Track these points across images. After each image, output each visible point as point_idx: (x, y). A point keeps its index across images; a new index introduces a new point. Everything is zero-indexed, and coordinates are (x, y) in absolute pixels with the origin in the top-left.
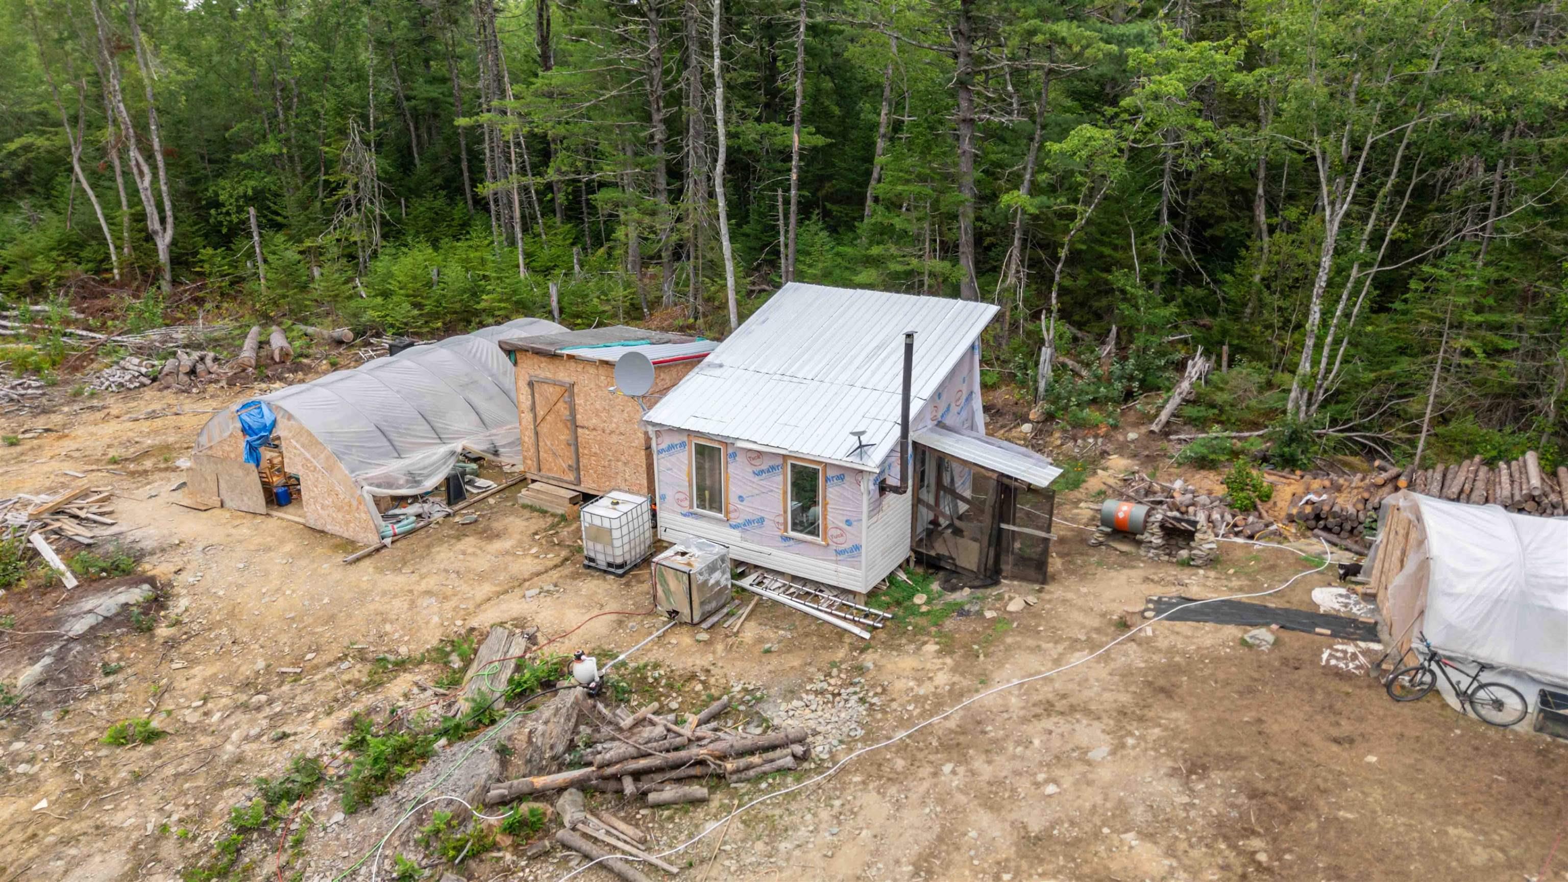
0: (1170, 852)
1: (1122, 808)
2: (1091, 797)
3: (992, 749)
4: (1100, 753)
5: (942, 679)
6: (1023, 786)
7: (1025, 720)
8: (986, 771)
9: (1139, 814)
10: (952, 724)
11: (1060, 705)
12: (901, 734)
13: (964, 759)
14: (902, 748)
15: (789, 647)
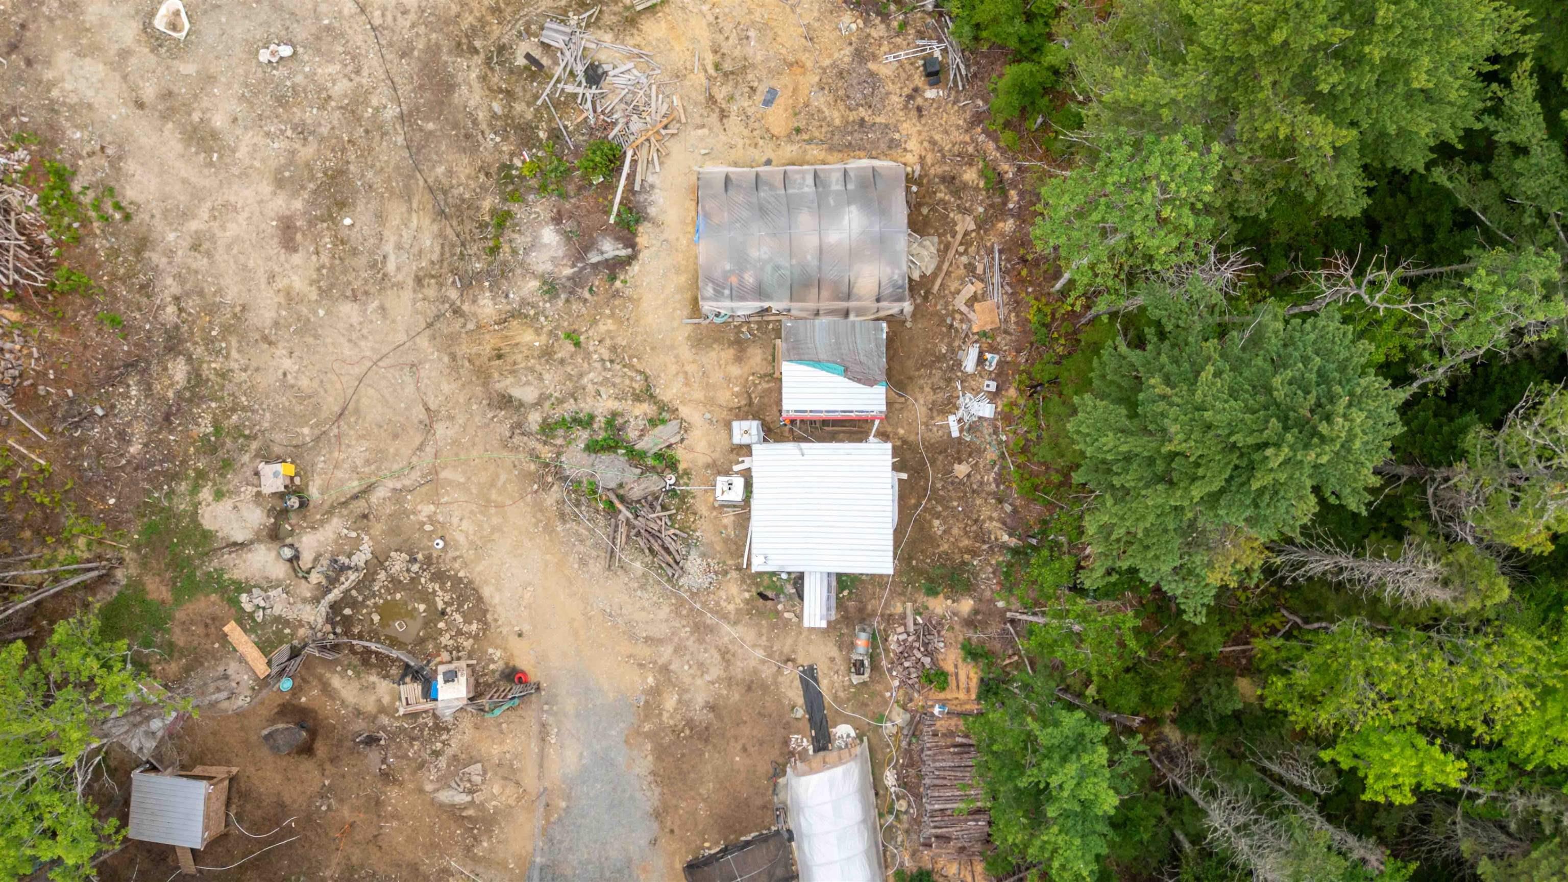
0: (675, 709)
1: (687, 691)
2: (688, 680)
3: (701, 641)
4: (708, 678)
5: (731, 607)
6: (687, 658)
7: (717, 647)
8: (690, 643)
9: (686, 697)
10: (708, 622)
11: (728, 656)
12: (698, 606)
13: (692, 633)
14: (692, 609)
15: (726, 541)
